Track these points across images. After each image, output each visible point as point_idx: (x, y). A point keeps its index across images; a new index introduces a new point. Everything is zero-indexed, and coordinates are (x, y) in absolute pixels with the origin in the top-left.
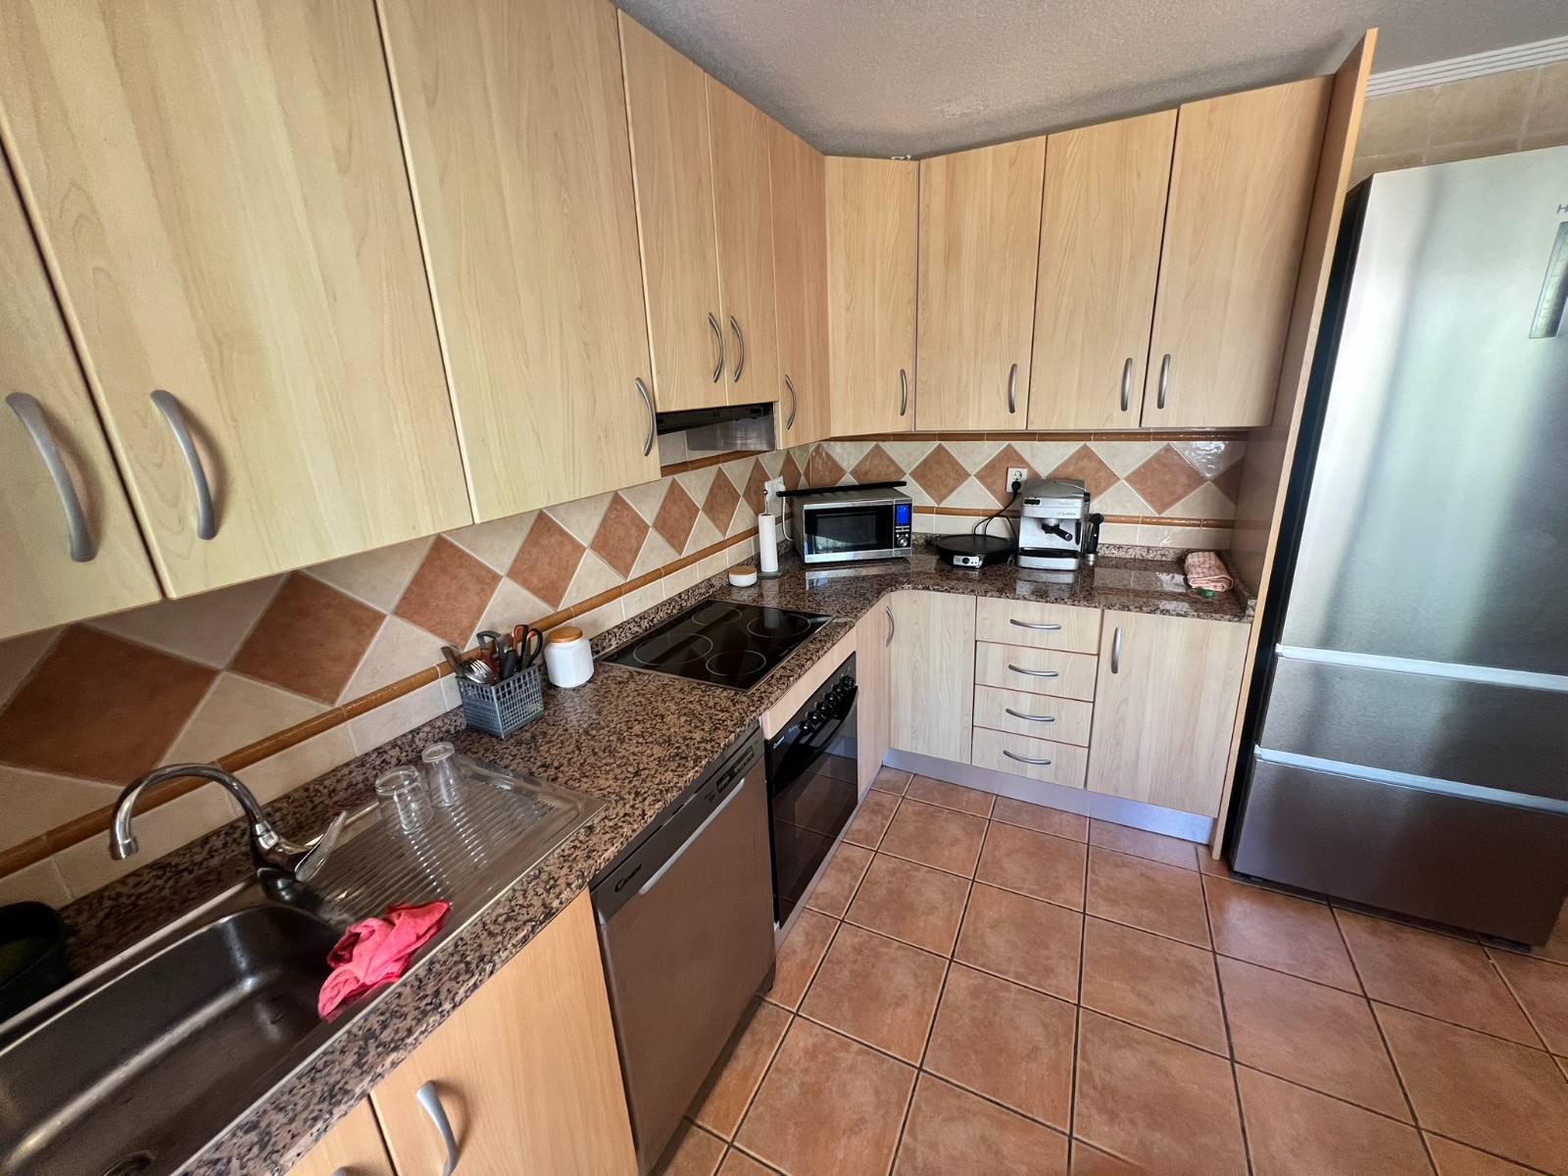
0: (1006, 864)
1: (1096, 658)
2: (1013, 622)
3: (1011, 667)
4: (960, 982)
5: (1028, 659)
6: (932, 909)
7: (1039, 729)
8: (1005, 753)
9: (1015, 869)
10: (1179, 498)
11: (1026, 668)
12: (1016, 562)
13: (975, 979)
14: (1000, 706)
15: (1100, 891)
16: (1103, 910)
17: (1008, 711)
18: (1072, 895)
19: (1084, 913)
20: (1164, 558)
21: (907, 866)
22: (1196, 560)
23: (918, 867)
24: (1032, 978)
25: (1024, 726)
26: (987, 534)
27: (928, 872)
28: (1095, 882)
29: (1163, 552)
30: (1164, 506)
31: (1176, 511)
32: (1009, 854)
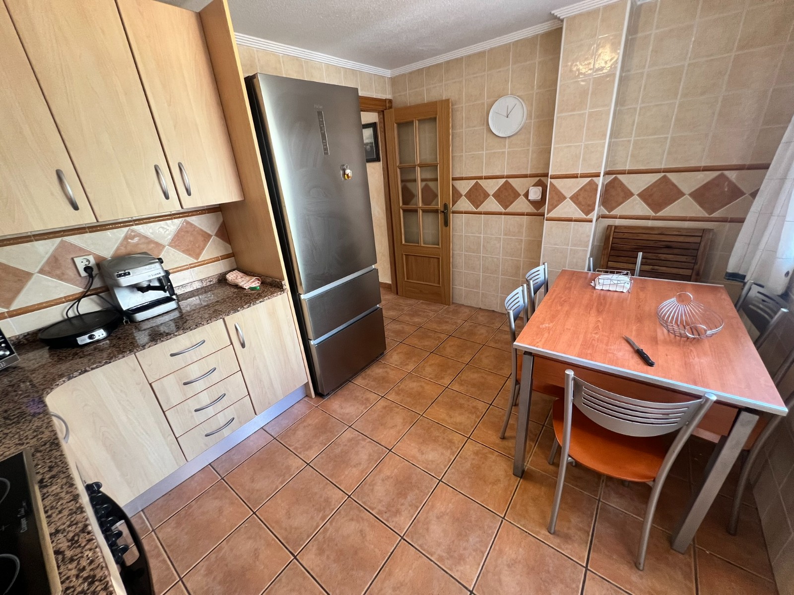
0: (257, 486)
1: (231, 345)
2: (172, 355)
3: (185, 384)
4: (310, 559)
5: (194, 371)
6: (256, 554)
7: (219, 406)
8: (207, 436)
9: (264, 484)
10: (203, 249)
11: (195, 377)
12: (132, 321)
13: (313, 548)
14: (190, 412)
15: (302, 450)
16: (312, 454)
17: (196, 411)
18: (296, 463)
19: (308, 464)
20: (211, 283)
21: (213, 556)
22: (232, 276)
23: (219, 549)
24: (327, 512)
25: (210, 411)
26: (81, 313)
27: (228, 542)
28: (296, 448)
29: (209, 280)
30: (197, 256)
31: (205, 256)
32: (253, 480)
